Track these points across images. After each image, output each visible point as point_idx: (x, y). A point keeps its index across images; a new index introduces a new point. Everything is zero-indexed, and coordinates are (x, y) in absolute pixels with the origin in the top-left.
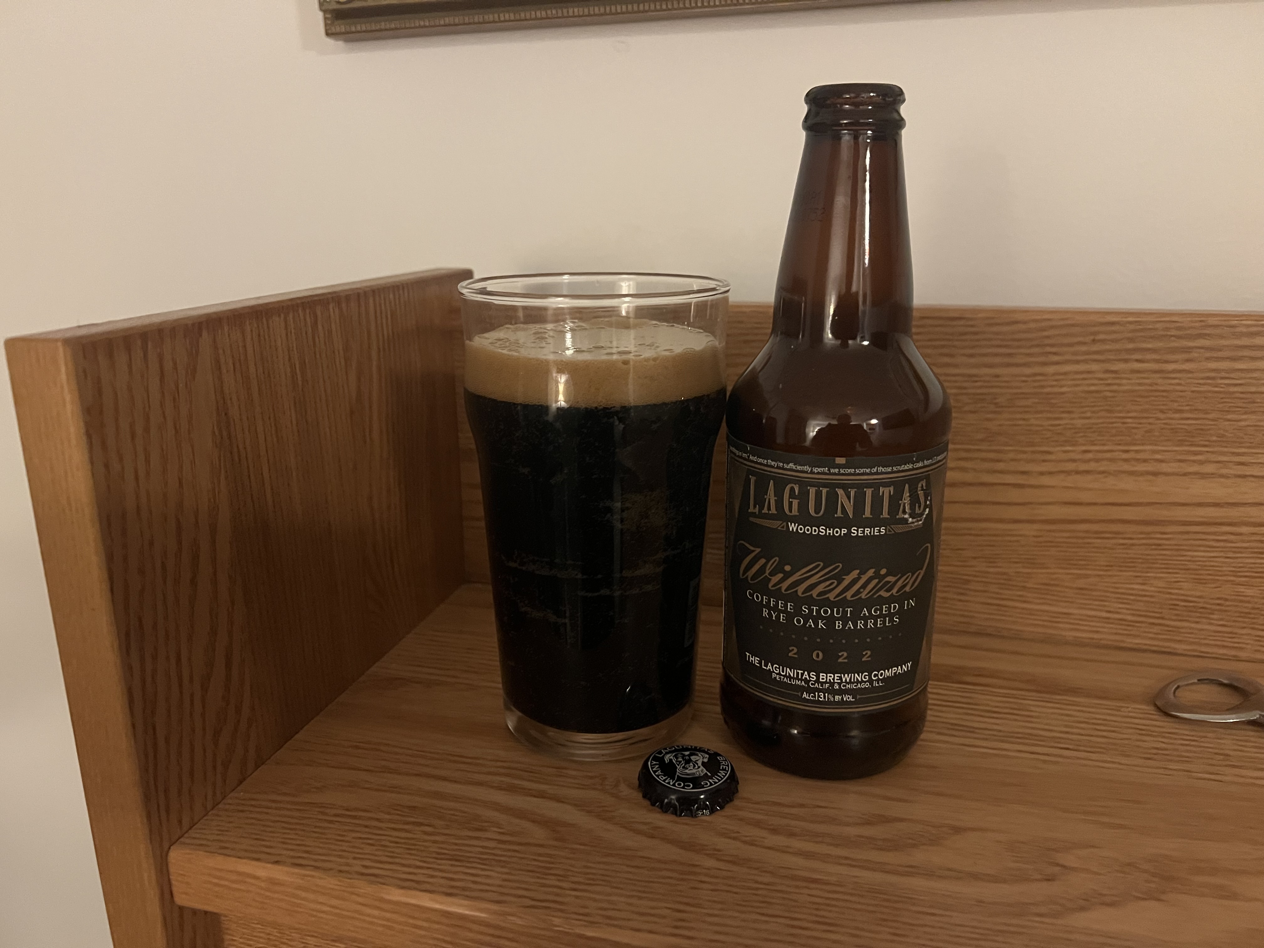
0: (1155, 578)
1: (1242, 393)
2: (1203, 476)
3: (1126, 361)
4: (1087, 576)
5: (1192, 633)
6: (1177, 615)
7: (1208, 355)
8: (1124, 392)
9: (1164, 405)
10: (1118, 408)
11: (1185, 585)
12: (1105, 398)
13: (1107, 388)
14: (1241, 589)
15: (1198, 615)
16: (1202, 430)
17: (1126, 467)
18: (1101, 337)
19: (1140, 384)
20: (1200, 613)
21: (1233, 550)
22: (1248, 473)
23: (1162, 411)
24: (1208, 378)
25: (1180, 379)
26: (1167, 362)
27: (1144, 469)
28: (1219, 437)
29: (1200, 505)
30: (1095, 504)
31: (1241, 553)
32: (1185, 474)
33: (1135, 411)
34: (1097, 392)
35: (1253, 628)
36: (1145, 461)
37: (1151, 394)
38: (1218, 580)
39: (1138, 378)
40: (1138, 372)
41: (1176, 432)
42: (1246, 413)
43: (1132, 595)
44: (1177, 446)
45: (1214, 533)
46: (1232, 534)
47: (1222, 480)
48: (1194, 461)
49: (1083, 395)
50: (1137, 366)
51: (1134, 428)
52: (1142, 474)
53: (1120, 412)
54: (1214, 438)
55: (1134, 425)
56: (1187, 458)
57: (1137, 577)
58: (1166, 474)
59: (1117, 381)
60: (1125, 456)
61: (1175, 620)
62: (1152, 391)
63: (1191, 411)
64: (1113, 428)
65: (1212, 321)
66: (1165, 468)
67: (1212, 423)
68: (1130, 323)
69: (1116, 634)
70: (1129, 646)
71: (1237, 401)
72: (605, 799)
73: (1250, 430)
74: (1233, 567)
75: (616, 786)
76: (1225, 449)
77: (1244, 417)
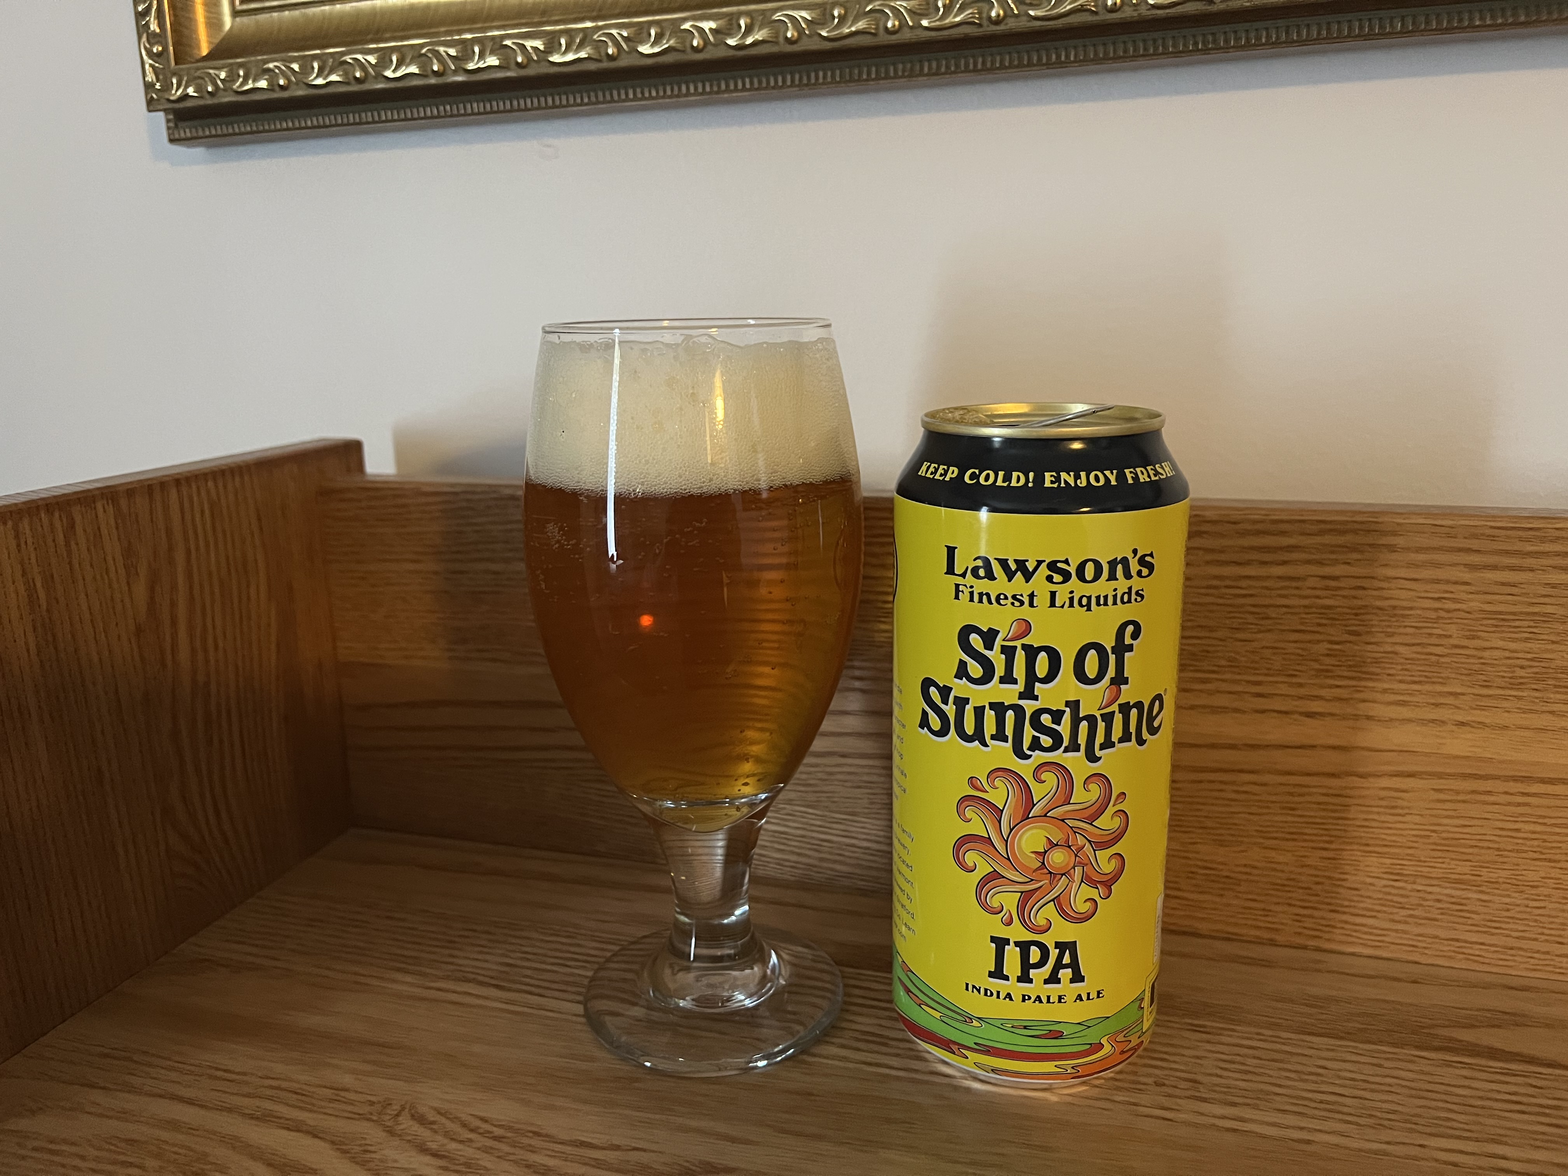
1: (1254, 606)
2: (1213, 710)
5: (1215, 909)
7: (1209, 557)
11: (1204, 848)
14: (1273, 854)
15: (1221, 886)
21: (1258, 804)
22: (1267, 707)
28: (1230, 661)
29: (1213, 746)
31: (1267, 808)
32: (1192, 707)
35: (1290, 905)
38: (1242, 842)
42: (1260, 632)
45: (1233, 783)
46: (1255, 784)
47: (1238, 715)
48: (1201, 691)
54: (1223, 663)
67: (1219, 643)
71: (1248, 616)
72: (374, 1134)
73: (1267, 653)
74: (1261, 826)
75: (397, 1115)
76: (1238, 677)
77: (1259, 636)
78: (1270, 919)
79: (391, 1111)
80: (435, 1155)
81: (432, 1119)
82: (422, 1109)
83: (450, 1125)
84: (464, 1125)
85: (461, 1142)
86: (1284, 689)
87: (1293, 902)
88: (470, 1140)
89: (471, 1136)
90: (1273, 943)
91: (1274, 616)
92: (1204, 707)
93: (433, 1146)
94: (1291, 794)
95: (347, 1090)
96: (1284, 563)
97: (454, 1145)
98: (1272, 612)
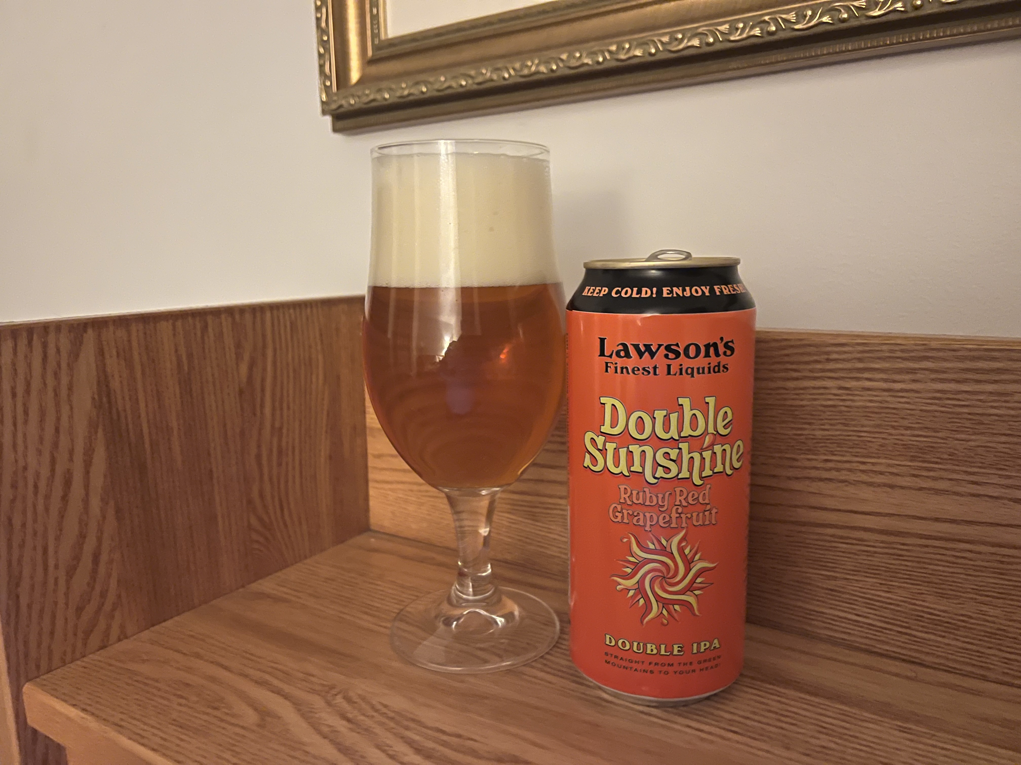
0: (900, 587)
1: (969, 414)
2: (938, 492)
3: (858, 379)
4: (835, 578)
5: (939, 647)
6: (922, 627)
7: (933, 376)
8: (857, 407)
9: (895, 421)
10: (853, 423)
11: (929, 598)
12: (841, 412)
13: (841, 403)
14: (984, 608)
15: (943, 629)
16: (932, 447)
17: (864, 477)
18: (835, 356)
19: (871, 401)
20: (945, 627)
21: (974, 568)
22: (983, 493)
23: (893, 427)
24: (934, 398)
25: (908, 398)
26: (894, 381)
27: (883, 481)
28: (950, 455)
29: (937, 520)
30: (839, 510)
31: (982, 571)
32: (921, 489)
33: (869, 426)
34: (834, 406)
35: (1000, 650)
36: (881, 473)
37: (882, 411)
38: (961, 597)
39: (869, 395)
40: (869, 389)
41: (909, 448)
42: (975, 434)
43: (878, 601)
44: (911, 461)
45: (953, 549)
46: (971, 551)
47: (957, 498)
48: (928, 477)
49: (823, 408)
50: (868, 384)
51: (869, 442)
52: (879, 485)
53: (855, 426)
54: (946, 456)
55: (869, 439)
56: (920, 474)
57: (881, 584)
58: (902, 487)
59: (851, 398)
60: (862, 467)
61: (921, 631)
62: (882, 408)
63: (921, 429)
64: (849, 440)
65: (934, 344)
66: (900, 481)
67: (942, 441)
68: (858, 344)
69: (867, 638)
70: (879, 651)
71: (964, 421)
72: (318, 702)
73: (980, 450)
74: (976, 585)
75: (336, 695)
76: (957, 468)
77: (973, 437)
78: (983, 660)
79: (334, 692)
80: (349, 720)
81: (355, 700)
82: (351, 694)
83: (364, 705)
84: (373, 707)
85: (368, 716)
86: (996, 480)
87: (1003, 648)
88: (373, 717)
89: (375, 714)
90: (984, 678)
91: (986, 422)
92: (929, 489)
93: (350, 716)
94: (1002, 562)
95: (313, 676)
96: (996, 382)
97: (362, 718)
98: (985, 420)
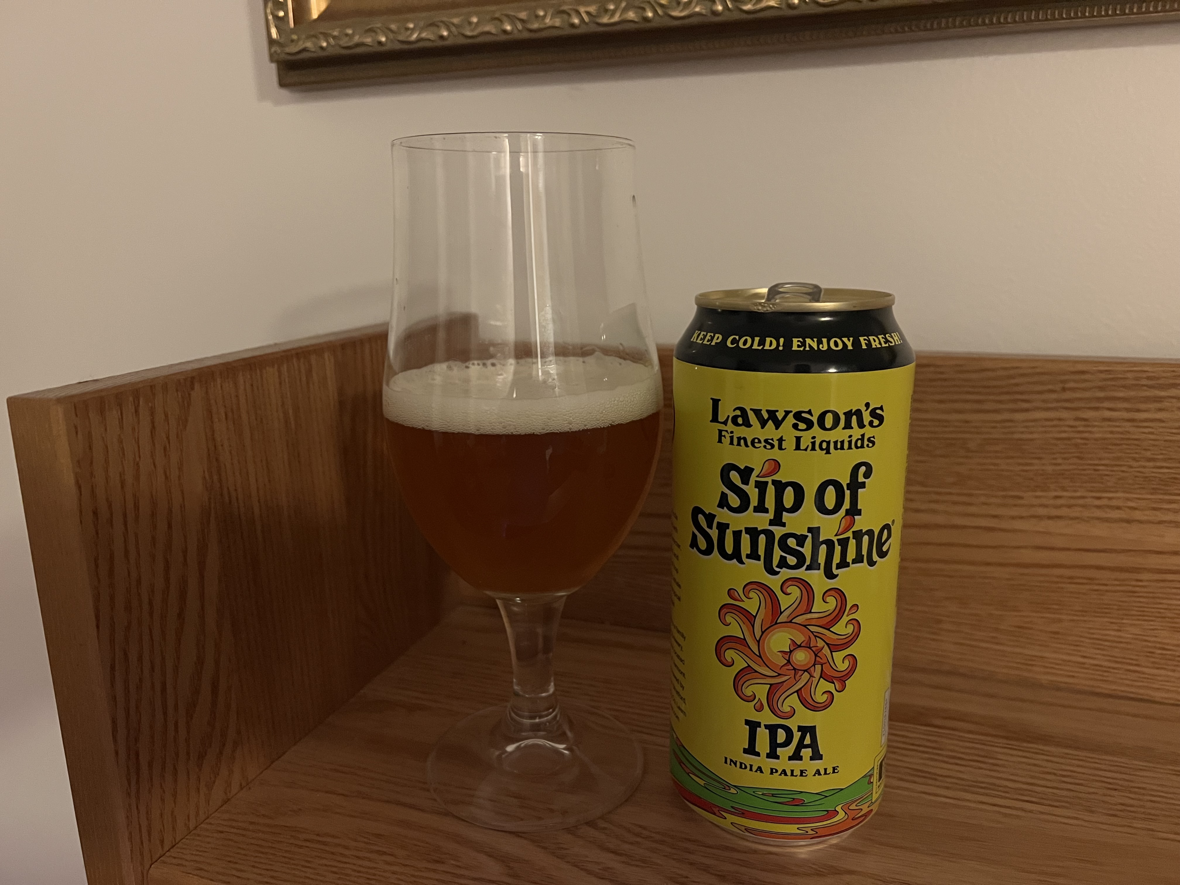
3: (1096, 409)
6: (1153, 663)
8: (1096, 439)
9: (1136, 453)
10: (1090, 456)
12: (1076, 445)
13: (1077, 436)
17: (1100, 513)
18: (1072, 385)
19: (1112, 432)
23: (1134, 459)
25: (1151, 428)
26: (1139, 411)
27: (1121, 516)
30: (1068, 549)
32: (1159, 522)
33: (1108, 459)
34: (1069, 439)
36: (1118, 508)
39: (1109, 426)
40: (1109, 420)
41: (1150, 480)
44: (1151, 494)
49: (1054, 442)
50: (1108, 414)
51: (1107, 475)
52: (1115, 521)
53: (1092, 459)
55: (1107, 473)
56: (1161, 507)
59: (1090, 429)
60: (1099, 503)
61: (1153, 668)
62: (1123, 439)
63: (1163, 460)
64: (1084, 475)
66: (1138, 515)
68: (1100, 371)
70: (1103, 691)
92: (1169, 522)
